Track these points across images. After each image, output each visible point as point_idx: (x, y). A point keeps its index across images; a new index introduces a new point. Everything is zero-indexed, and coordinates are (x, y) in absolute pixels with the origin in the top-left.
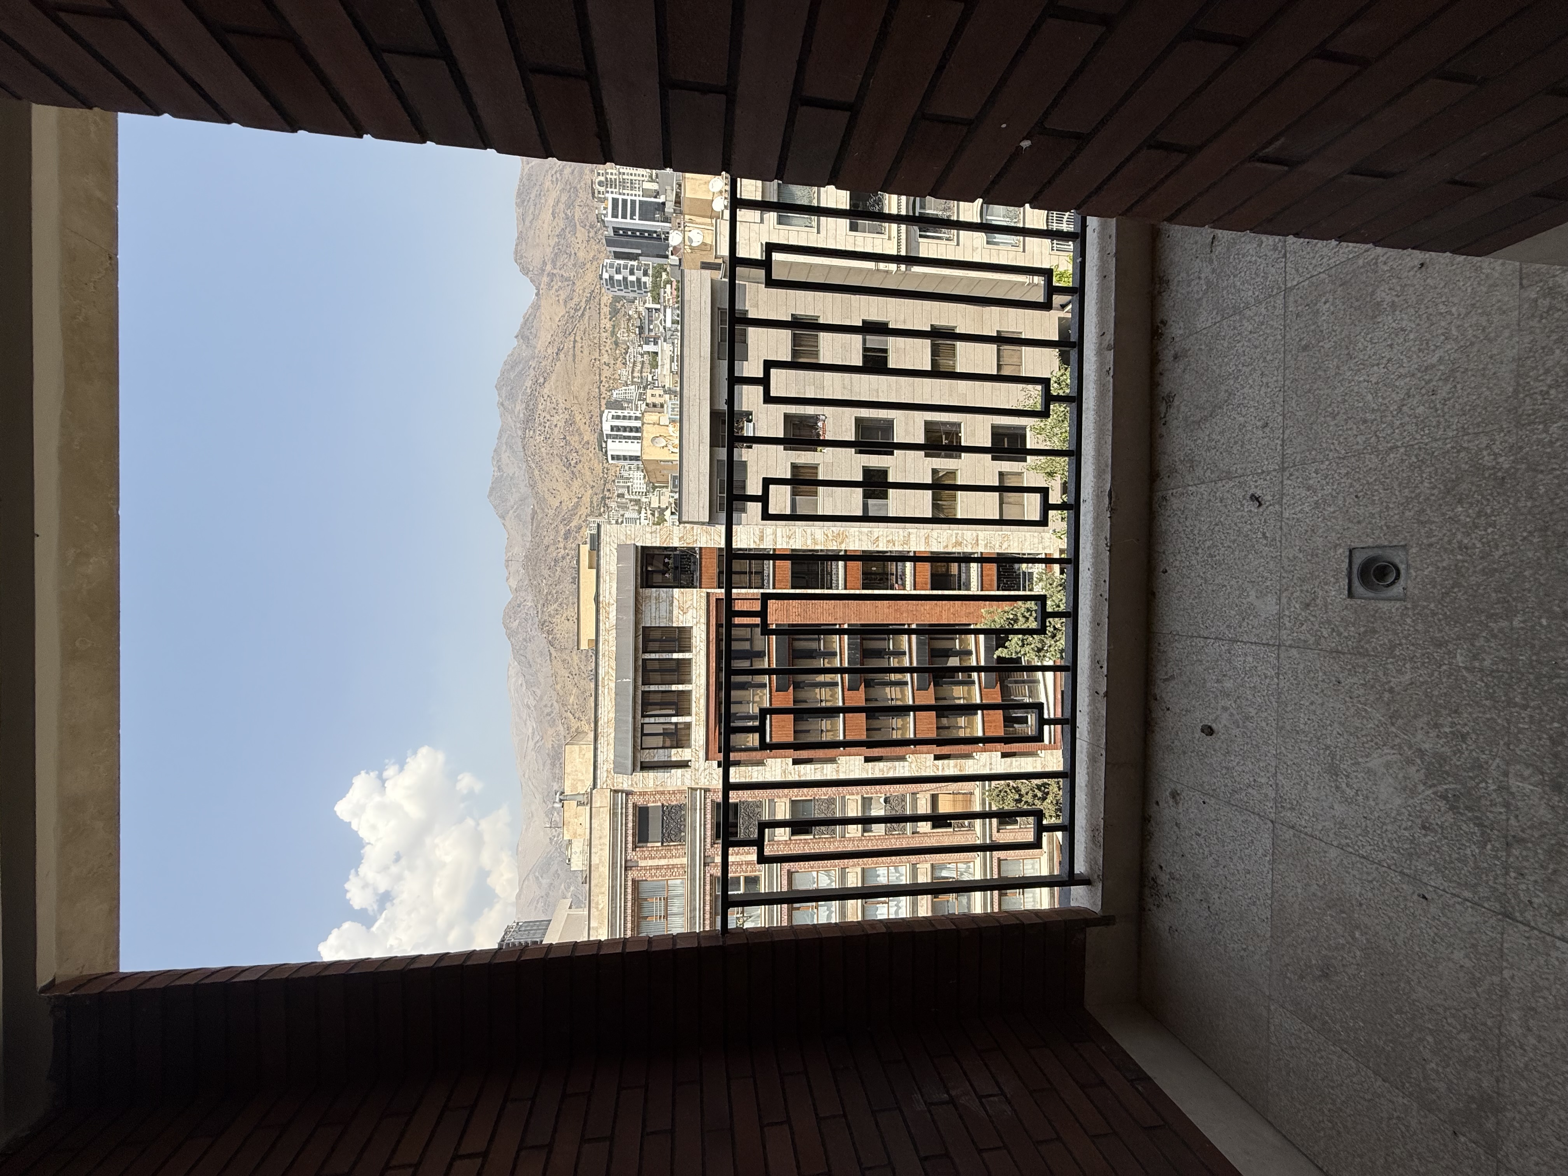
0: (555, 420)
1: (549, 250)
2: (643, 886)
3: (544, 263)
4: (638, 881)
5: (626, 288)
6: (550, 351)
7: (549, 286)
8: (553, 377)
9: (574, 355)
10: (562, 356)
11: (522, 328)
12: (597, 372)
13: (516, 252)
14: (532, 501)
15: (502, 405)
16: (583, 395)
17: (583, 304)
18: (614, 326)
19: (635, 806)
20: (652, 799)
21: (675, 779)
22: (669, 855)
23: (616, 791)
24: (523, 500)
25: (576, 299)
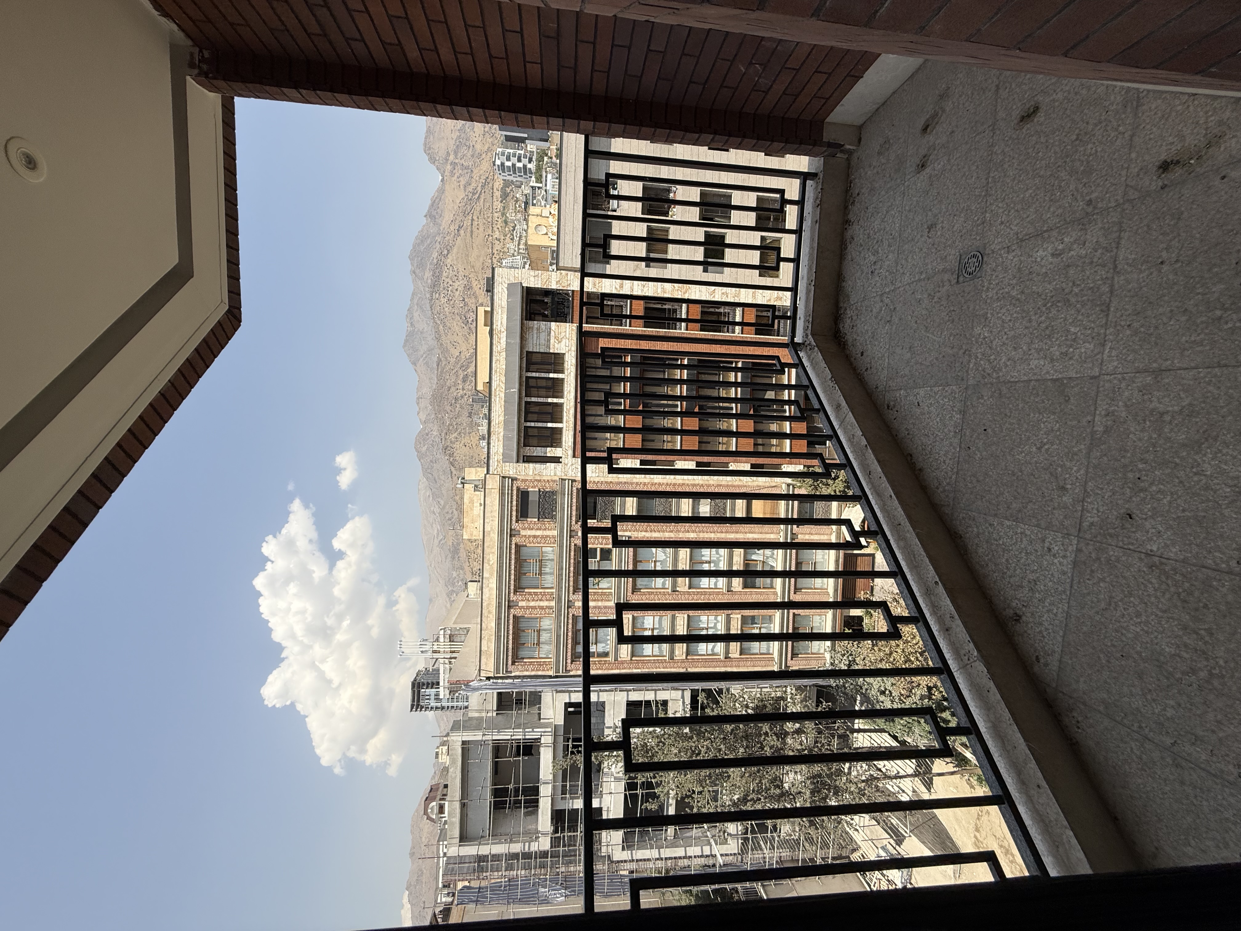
0: (456, 285)
1: (452, 142)
2: (524, 551)
3: (448, 154)
4: (520, 546)
5: (515, 173)
6: (452, 228)
7: (452, 174)
8: (455, 250)
9: (472, 232)
10: (462, 232)
11: (430, 208)
12: (490, 246)
13: (425, 144)
14: (437, 351)
15: (414, 272)
16: (478, 265)
17: (479, 189)
18: (504, 207)
19: (518, 489)
20: (531, 484)
21: (549, 471)
22: (543, 527)
23: (504, 477)
24: (430, 350)
25: (474, 185)
